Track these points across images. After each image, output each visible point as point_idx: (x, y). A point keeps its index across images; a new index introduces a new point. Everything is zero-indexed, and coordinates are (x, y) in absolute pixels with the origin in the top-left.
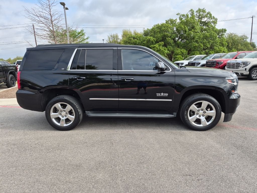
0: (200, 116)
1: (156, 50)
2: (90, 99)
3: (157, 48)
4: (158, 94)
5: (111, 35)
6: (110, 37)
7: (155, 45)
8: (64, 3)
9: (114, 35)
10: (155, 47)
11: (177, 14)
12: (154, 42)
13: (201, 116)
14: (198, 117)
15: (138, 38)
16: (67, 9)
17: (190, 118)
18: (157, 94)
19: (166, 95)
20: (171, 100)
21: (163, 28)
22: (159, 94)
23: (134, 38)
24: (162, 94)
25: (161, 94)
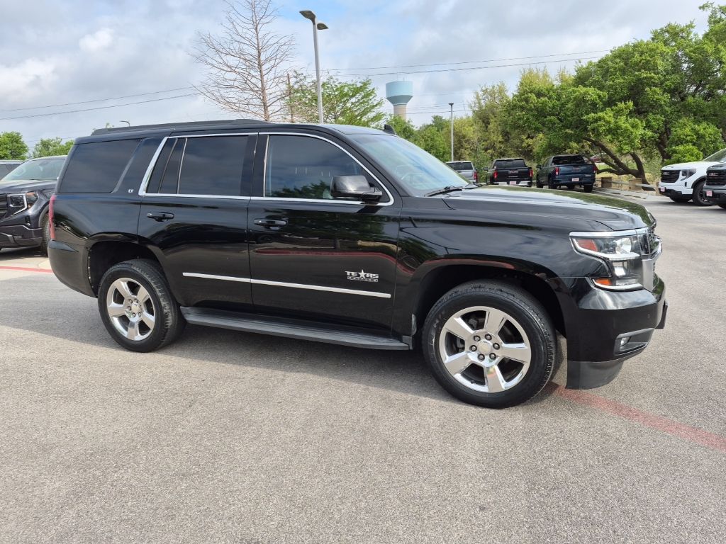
0: (481, 357)
1: (604, 128)
2: (185, 274)
3: (608, 122)
4: (351, 275)
5: (484, 89)
6: (481, 93)
7: (600, 114)
9: (493, 87)
10: (600, 119)
11: (702, 8)
12: (600, 105)
13: (487, 358)
15: (551, 93)
16: (322, 27)
18: (348, 273)
19: (374, 277)
20: (388, 296)
21: (637, 57)
22: (353, 274)
23: (539, 95)
24: (362, 274)
25: (359, 275)
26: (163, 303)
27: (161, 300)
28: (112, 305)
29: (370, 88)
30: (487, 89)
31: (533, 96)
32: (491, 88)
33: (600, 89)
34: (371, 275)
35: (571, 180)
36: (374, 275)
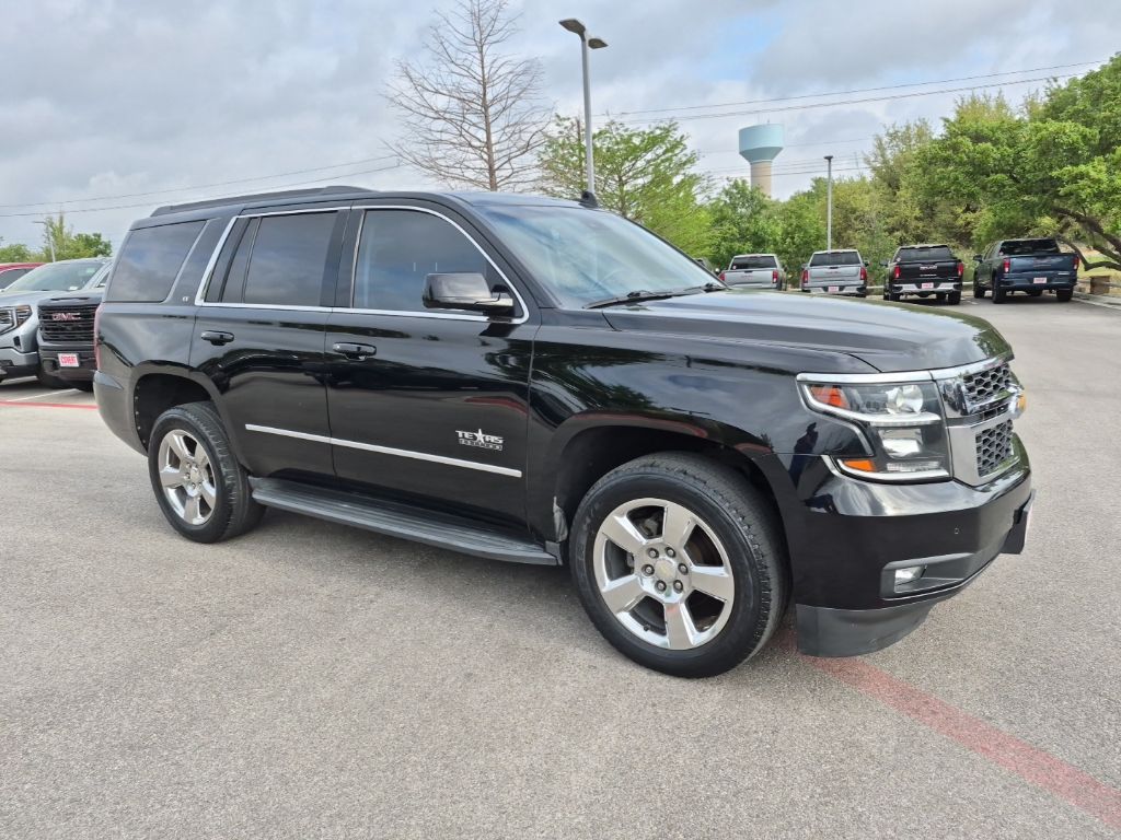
0: (661, 585)
1: (1089, 190)
2: (249, 427)
3: (1099, 181)
4: (464, 437)
5: (891, 131)
6: (886, 139)
7: (1082, 168)
8: (575, 22)
9: (908, 128)
10: (1082, 176)
12: (1084, 151)
13: (670, 588)
14: (648, 587)
15: (998, 134)
16: (597, 43)
17: (607, 585)
18: (460, 434)
19: (495, 441)
20: (517, 473)
22: (467, 435)
23: (978, 138)
24: (480, 435)
25: (475, 438)
26: (224, 470)
27: (222, 465)
28: (166, 469)
29: (677, 135)
30: (896, 132)
31: (967, 142)
32: (904, 129)
33: (1088, 124)
34: (493, 439)
35: (1031, 281)
36: (496, 438)
